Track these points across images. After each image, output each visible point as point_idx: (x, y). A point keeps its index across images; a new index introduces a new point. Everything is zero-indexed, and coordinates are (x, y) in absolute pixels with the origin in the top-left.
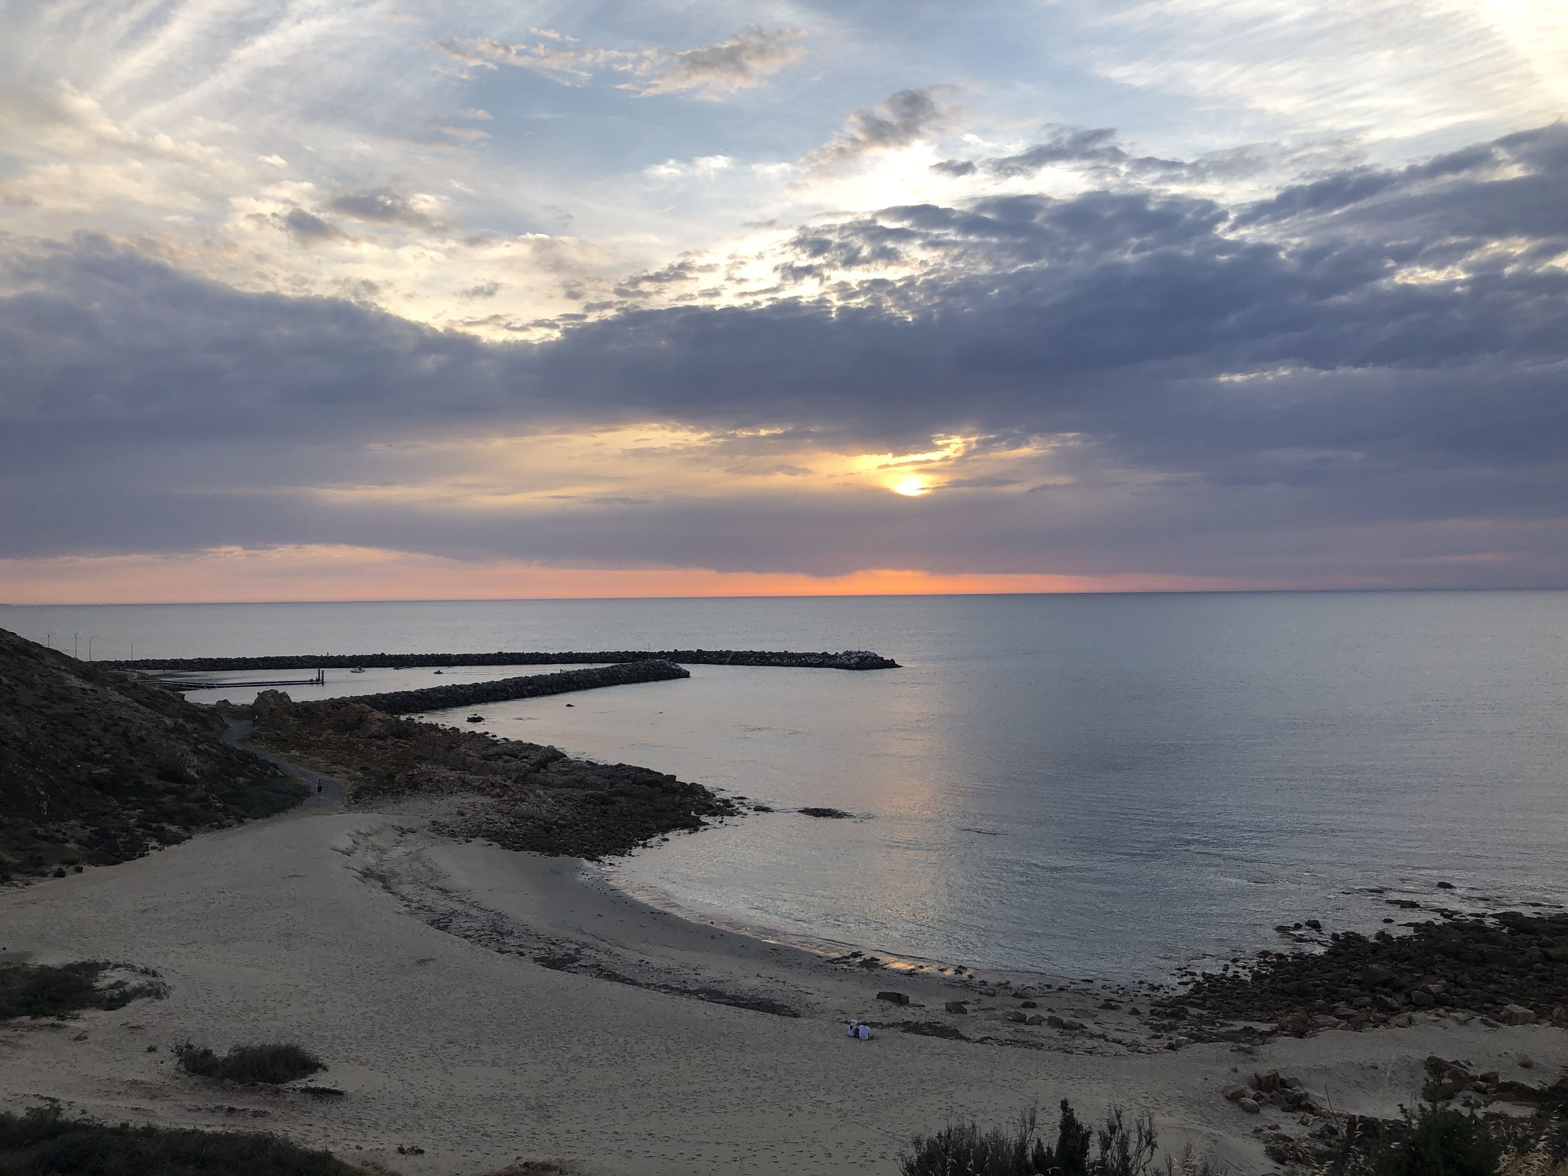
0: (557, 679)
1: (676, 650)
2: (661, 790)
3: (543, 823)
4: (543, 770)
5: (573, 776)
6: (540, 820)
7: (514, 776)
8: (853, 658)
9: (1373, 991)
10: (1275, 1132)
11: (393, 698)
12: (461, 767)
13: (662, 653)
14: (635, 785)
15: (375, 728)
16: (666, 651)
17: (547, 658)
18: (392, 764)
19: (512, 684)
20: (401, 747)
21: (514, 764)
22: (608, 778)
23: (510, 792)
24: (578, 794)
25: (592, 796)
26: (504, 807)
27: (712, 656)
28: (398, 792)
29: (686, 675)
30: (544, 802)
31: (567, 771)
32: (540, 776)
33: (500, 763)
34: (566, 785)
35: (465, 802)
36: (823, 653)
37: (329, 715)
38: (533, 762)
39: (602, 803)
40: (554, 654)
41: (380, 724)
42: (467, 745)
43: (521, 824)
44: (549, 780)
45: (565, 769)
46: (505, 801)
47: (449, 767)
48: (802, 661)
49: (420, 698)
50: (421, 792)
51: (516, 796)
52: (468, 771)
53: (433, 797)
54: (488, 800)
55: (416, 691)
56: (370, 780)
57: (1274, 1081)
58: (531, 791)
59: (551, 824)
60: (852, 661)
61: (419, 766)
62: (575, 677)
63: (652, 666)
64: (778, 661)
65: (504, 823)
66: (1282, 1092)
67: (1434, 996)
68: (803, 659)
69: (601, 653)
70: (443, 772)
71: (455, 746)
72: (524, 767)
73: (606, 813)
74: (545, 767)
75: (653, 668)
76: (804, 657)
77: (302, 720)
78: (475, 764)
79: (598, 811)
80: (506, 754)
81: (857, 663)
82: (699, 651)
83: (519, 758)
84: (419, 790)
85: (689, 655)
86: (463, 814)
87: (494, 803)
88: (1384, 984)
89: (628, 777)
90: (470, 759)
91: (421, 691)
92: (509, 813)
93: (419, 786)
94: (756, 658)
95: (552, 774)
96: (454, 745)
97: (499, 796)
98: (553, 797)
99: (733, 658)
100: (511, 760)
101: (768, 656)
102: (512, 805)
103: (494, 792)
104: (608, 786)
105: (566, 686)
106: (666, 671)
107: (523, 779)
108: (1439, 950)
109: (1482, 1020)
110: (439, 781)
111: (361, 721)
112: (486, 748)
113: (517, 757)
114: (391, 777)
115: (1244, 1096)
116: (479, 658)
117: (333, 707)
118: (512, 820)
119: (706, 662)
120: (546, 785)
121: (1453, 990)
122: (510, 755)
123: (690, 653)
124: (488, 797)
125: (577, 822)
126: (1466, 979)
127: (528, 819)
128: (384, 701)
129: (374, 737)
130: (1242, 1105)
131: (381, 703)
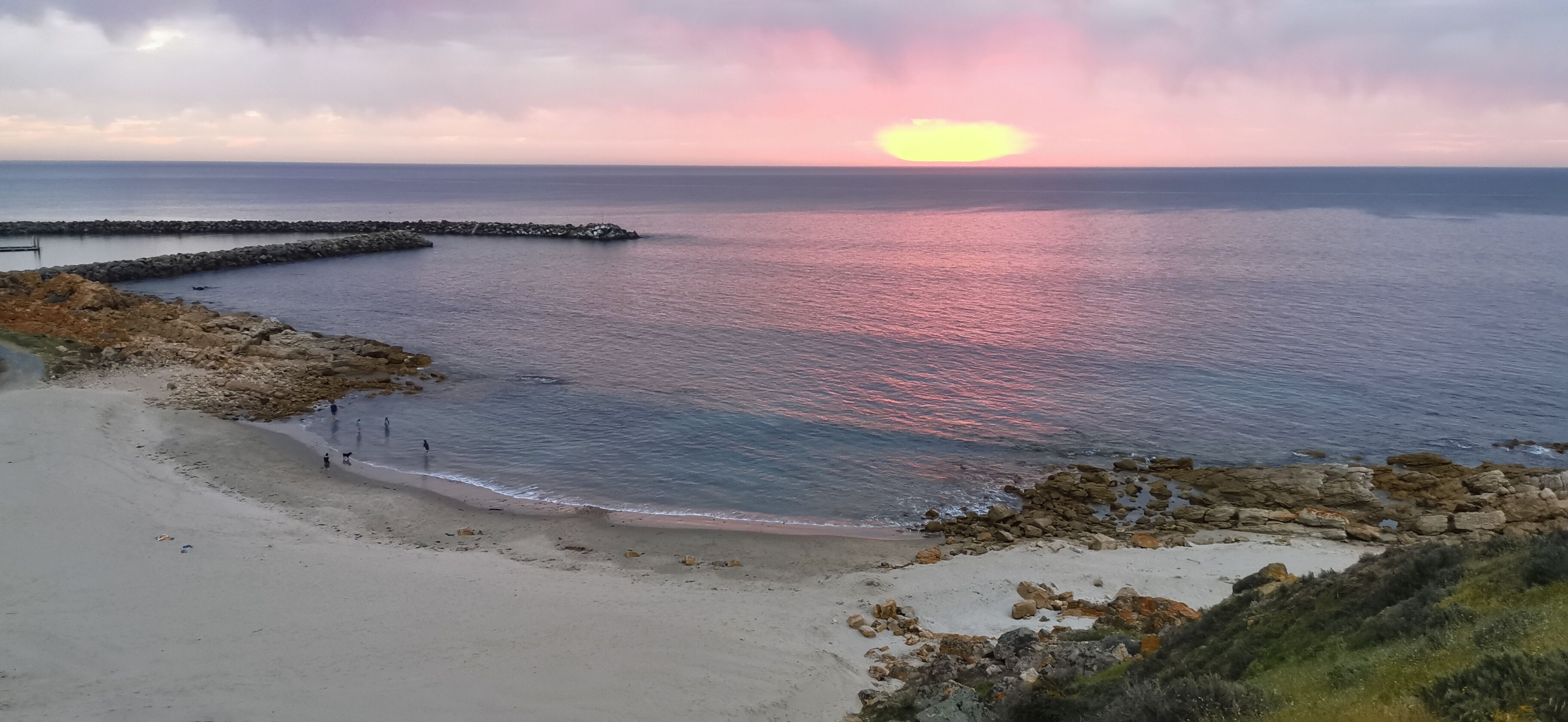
0: (293, 249)
1: (421, 221)
2: (386, 361)
3: (258, 395)
4: (264, 342)
5: (296, 348)
6: (256, 392)
7: (235, 347)
8: (596, 230)
9: (996, 527)
10: (884, 653)
11: (112, 267)
12: (178, 338)
13: (406, 223)
14: (359, 357)
15: (89, 299)
16: (411, 222)
17: (286, 227)
18: (102, 337)
19: (244, 253)
20: (115, 319)
21: (236, 336)
22: (333, 349)
23: (226, 365)
24: (298, 365)
25: (315, 368)
26: (220, 380)
27: (457, 227)
28: (104, 366)
29: (430, 245)
30: (263, 374)
31: (289, 343)
32: (262, 348)
33: (220, 334)
34: (289, 357)
35: (177, 375)
36: (567, 225)
37: (38, 285)
38: (254, 334)
39: (324, 375)
40: (293, 223)
41: (94, 294)
42: (186, 316)
43: (236, 397)
44: (272, 351)
45: (288, 341)
46: (220, 373)
47: (165, 339)
48: (547, 233)
49: (142, 267)
50: (129, 366)
51: (231, 369)
52: (186, 342)
53: (143, 370)
54: (202, 372)
55: (138, 261)
56: (74, 354)
57: (891, 610)
58: (250, 362)
59: (267, 395)
60: (595, 233)
61: (131, 338)
62: (312, 247)
63: (394, 237)
64: (523, 232)
65: (218, 395)
66: (895, 618)
67: (1042, 529)
68: (548, 231)
69: (343, 222)
70: (159, 343)
71: (171, 318)
72: (245, 339)
73: (327, 383)
74: (268, 339)
75: (394, 239)
76: (548, 229)
77: (8, 291)
78: (193, 336)
79: (319, 382)
80: (227, 326)
81: (600, 235)
82: (444, 222)
83: (242, 329)
84: (128, 363)
85: (434, 226)
86: (173, 387)
87: (208, 376)
88: (1005, 520)
89: (352, 349)
90: (188, 331)
91: (144, 261)
92: (223, 386)
93: (128, 360)
94: (501, 229)
95: (275, 346)
96: (169, 317)
97: (214, 368)
98: (272, 369)
99: (479, 229)
100: (232, 332)
101: (513, 227)
102: (228, 378)
103: (208, 365)
104: (332, 357)
105: (302, 255)
106: (408, 242)
107: (244, 351)
108: (1057, 489)
109: (1070, 548)
110: (150, 354)
111: (72, 291)
112: (206, 320)
113: (238, 329)
114: (98, 350)
115: (863, 624)
116: (212, 226)
117: (43, 277)
118: (227, 393)
119: (452, 233)
120: (268, 356)
121: (1059, 522)
122: (232, 327)
123: (433, 224)
124: (203, 370)
125: (295, 393)
126: (1072, 513)
127: (244, 391)
128: (102, 271)
129: (88, 308)
130: (861, 631)
131: (99, 272)
